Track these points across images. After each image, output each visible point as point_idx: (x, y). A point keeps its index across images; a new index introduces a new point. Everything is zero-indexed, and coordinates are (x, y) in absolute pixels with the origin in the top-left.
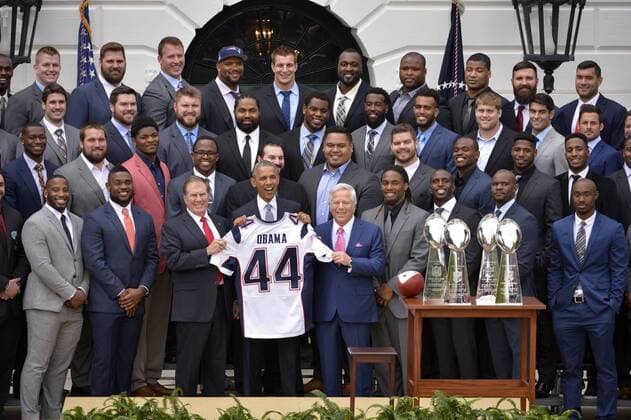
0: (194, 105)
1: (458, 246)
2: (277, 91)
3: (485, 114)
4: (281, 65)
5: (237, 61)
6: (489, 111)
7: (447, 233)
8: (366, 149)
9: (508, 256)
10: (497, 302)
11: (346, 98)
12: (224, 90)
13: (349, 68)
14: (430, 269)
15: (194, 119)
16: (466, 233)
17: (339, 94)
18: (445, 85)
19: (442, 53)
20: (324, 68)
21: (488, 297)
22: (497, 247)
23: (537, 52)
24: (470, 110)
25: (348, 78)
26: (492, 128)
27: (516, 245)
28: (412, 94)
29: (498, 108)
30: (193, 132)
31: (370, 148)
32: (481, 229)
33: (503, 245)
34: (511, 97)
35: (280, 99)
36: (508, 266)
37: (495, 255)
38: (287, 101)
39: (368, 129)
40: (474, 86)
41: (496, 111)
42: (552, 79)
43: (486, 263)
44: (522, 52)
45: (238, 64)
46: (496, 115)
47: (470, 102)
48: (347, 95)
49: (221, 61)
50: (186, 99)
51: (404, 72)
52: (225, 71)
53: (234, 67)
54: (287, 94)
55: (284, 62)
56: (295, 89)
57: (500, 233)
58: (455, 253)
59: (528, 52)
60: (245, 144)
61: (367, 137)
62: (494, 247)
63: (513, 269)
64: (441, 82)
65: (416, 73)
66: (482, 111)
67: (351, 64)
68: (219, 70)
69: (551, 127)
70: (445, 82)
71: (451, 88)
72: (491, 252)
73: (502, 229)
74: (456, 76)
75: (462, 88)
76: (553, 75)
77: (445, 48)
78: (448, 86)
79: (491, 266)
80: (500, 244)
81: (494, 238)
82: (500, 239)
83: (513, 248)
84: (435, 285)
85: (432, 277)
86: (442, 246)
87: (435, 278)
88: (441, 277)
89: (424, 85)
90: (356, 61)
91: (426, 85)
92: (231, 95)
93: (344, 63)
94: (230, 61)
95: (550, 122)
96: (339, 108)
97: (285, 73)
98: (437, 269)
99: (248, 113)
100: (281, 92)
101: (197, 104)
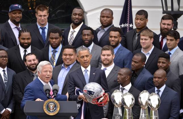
1: (129, 106)
3: (143, 41)
4: (41, 16)
5: (19, 12)
6: (145, 39)
7: (123, 100)
9: (153, 111)
11: (75, 31)
12: (13, 26)
13: (77, 16)
14: (114, 118)
16: (133, 100)
17: (71, 30)
18: (123, 26)
19: (122, 9)
23: (170, 10)
27: (158, 106)
28: (106, 29)
29: (151, 37)
32: (140, 98)
33: (151, 106)
35: (41, 31)
36: (154, 117)
37: (147, 111)
42: (177, 23)
44: (161, 10)
45: (19, 13)
47: (137, 34)
48: (75, 30)
49: (10, 12)
51: (102, 19)
52: (13, 17)
53: (18, 15)
54: (43, 29)
55: (42, 15)
56: (47, 26)
57: (149, 100)
58: (127, 110)
59: (165, 9)
60: (24, 54)
62: (147, 106)
63: (156, 118)
64: (121, 24)
65: (109, 19)
66: (142, 39)
67: (79, 14)
68: (10, 16)
69: (177, 47)
70: (123, 24)
71: (126, 27)
72: (145, 109)
73: (150, 98)
74: (128, 21)
75: (131, 27)
76: (177, 21)
77: (123, 7)
78: (124, 26)
79: (145, 116)
80: (149, 105)
81: (147, 102)
82: (150, 103)
83: (156, 107)
86: (120, 106)
89: (112, 25)
90: (81, 13)
91: (113, 25)
92: (16, 29)
93: (75, 14)
94: (15, 12)
95: (177, 45)
96: (70, 36)
97: (43, 20)
98: (118, 117)
99: (26, 40)
100: (40, 28)
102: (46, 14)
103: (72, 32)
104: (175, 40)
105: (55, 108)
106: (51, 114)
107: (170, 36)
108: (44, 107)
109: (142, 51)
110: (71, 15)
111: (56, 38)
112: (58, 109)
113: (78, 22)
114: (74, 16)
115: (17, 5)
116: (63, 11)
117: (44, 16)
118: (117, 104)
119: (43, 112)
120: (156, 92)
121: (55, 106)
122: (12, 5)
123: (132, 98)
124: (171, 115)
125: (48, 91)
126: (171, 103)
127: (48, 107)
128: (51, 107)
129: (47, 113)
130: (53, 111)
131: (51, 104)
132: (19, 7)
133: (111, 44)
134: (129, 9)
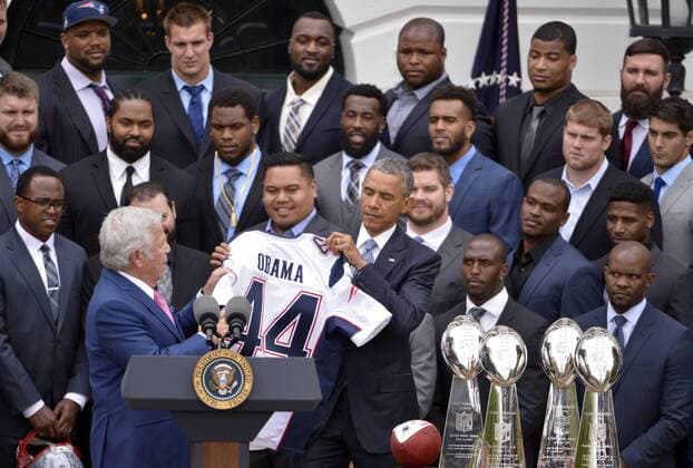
0: (26, 112)
1: (505, 375)
2: (180, 84)
3: (578, 142)
4: (182, 44)
5: (99, 27)
6: (585, 137)
7: (485, 355)
9: (596, 396)
11: (303, 102)
13: (312, 47)
14: (453, 418)
15: (25, 136)
16: (519, 352)
17: (291, 96)
18: (484, 80)
20: (260, 46)
22: (577, 381)
23: (655, 21)
24: (535, 125)
27: (612, 376)
28: (421, 93)
29: (604, 133)
31: (352, 193)
32: (548, 346)
33: (588, 376)
34: (614, 105)
35: (186, 99)
36: (596, 415)
37: (572, 394)
39: (346, 159)
41: (599, 137)
42: (682, 70)
44: (627, 21)
45: (101, 33)
46: (601, 144)
47: (537, 110)
48: (305, 95)
49: (69, 30)
50: (11, 100)
51: (405, 58)
53: (93, 40)
54: (195, 92)
55: (188, 38)
57: (582, 353)
58: (498, 388)
59: (638, 20)
60: (124, 181)
61: (345, 174)
62: (572, 376)
63: (606, 421)
64: (476, 73)
66: (573, 135)
67: (318, 39)
68: (66, 46)
69: (688, 159)
70: (483, 74)
71: (495, 84)
72: (565, 388)
73: (587, 345)
74: (504, 64)
75: (515, 85)
76: (684, 63)
78: (489, 81)
79: (565, 414)
80: (582, 372)
81: (571, 362)
82: (583, 364)
83: (605, 381)
84: (462, 447)
85: (456, 432)
86: (474, 374)
87: (462, 433)
88: (473, 432)
89: (443, 77)
90: (326, 35)
91: (448, 79)
92: (91, 91)
93: (303, 39)
95: (686, 150)
96: (288, 120)
97: (190, 58)
98: (465, 417)
99: (135, 127)
100: (184, 88)
101: (31, 108)
102: (203, 37)
103: (292, 104)
104: (679, 132)
105: (235, 384)
106: (223, 405)
107: (666, 120)
108: (197, 379)
109: (564, 177)
111: (234, 126)
112: (248, 386)
113: (314, 69)
114: (301, 48)
115: (91, 5)
116: (262, 25)
117: (196, 43)
118: (461, 367)
119: (193, 397)
121: (237, 376)
122: (74, 4)
123: (518, 348)
125: (209, 320)
126: (666, 369)
127: (209, 379)
128: (223, 378)
129: (205, 400)
130: (228, 395)
131: (223, 369)
134: (506, 19)
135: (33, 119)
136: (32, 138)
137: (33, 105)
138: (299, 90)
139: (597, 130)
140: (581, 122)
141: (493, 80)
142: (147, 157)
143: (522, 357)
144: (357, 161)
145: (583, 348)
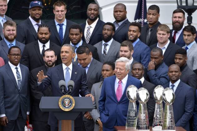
0: (13, 30)
1: (143, 101)
2: (57, 23)
3: (161, 36)
4: (58, 11)
5: (38, 8)
6: (163, 34)
7: (138, 95)
8: (103, 52)
9: (168, 106)
10: (162, 129)
11: (91, 27)
13: (93, 12)
14: (129, 113)
15: (13, 37)
16: (147, 95)
17: (87, 25)
18: (137, 21)
19: (136, 4)
20: (77, 12)
21: (158, 126)
22: (163, 102)
23: (184, 4)
24: (150, 33)
25: (92, 17)
26: (164, 43)
27: (173, 100)
29: (168, 32)
30: (12, 43)
31: (104, 52)
32: (155, 93)
33: (166, 101)
34: (171, 27)
35: (58, 28)
36: (168, 111)
37: (161, 106)
38: (61, 29)
39: (103, 42)
40: (151, 23)
41: (167, 34)
42: (191, 17)
43: (158, 110)
44: (176, 5)
46: (167, 36)
47: (150, 29)
48: (91, 25)
49: (30, 9)
50: (9, 27)
51: (116, 14)
52: (33, 14)
53: (37, 12)
55: (60, 10)
56: (65, 23)
57: (164, 95)
58: (142, 105)
59: (179, 4)
60: (42, 49)
61: (103, 47)
62: (162, 101)
63: (171, 113)
64: (135, 19)
65: (122, 13)
66: (160, 34)
67: (94, 9)
69: (194, 42)
70: (137, 19)
71: (140, 22)
72: (159, 104)
73: (165, 92)
74: (143, 16)
75: (146, 22)
76: (192, 16)
77: (137, 2)
78: (139, 21)
79: (160, 111)
81: (161, 97)
82: (164, 98)
83: (171, 102)
84: (132, 120)
85: (130, 116)
86: (135, 101)
87: (132, 117)
88: (135, 116)
90: (96, 8)
91: (127, 20)
92: (37, 25)
93: (90, 9)
94: (35, 9)
95: (194, 39)
96: (87, 32)
97: (60, 15)
98: (132, 113)
99: (44, 35)
100: (58, 24)
101: (14, 29)
102: (64, 10)
103: (88, 27)
104: (192, 35)
105: (70, 104)
106: (67, 110)
107: (188, 31)
108: (60, 103)
109: (158, 46)
110: (87, 11)
111: (76, 34)
112: (74, 105)
113: (93, 18)
114: (90, 12)
115: (37, 2)
116: (79, 6)
117: (62, 11)
118: (132, 99)
119: (59, 108)
120: (171, 87)
121: (71, 102)
122: (32, 2)
123: (147, 93)
124: (186, 110)
125: (63, 87)
126: (186, 98)
127: (63, 103)
128: (67, 103)
129: (62, 109)
130: (68, 107)
131: (67, 100)
132: (38, 4)
133: (130, 39)
134: (143, 4)
135: (15, 32)
136: (15, 37)
137: (15, 28)
138: (89, 24)
139: (166, 32)
140: (162, 30)
141: (140, 21)
142: (49, 42)
143: (148, 96)
144: (106, 43)
145: (165, 93)
